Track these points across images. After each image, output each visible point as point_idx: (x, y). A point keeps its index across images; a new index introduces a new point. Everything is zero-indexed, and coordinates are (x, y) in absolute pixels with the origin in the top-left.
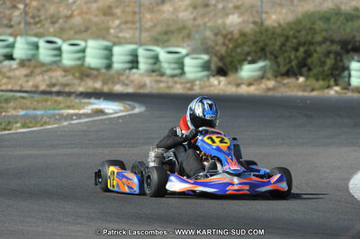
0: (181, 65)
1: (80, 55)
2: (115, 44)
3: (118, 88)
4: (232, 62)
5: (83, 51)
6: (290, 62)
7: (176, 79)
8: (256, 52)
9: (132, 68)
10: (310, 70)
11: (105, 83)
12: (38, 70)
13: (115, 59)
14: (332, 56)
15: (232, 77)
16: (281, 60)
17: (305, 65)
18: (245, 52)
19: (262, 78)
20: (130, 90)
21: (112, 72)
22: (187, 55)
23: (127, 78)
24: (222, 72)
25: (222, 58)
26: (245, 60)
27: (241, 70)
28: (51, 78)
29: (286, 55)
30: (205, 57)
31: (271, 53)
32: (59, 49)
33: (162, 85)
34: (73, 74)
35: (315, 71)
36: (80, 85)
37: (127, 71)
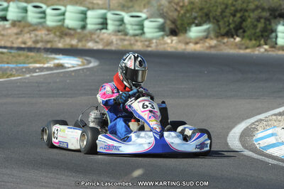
0: (141, 26)
1: (61, 17)
2: (89, 9)
3: (91, 45)
4: (182, 24)
5: (63, 14)
6: (229, 25)
7: (137, 38)
8: (201, 17)
9: (103, 29)
10: (244, 32)
11: (80, 40)
12: (26, 30)
13: (89, 21)
14: (262, 21)
15: (182, 37)
16: (221, 23)
17: (241, 28)
18: (193, 17)
19: (206, 37)
20: (100, 47)
21: (86, 32)
22: (147, 19)
23: (98, 36)
24: (174, 33)
25: (174, 22)
26: (193, 23)
27: (190, 31)
28: (36, 36)
29: (226, 19)
30: (161, 20)
31: (214, 18)
32: (44, 12)
33: (126, 43)
34: (55, 33)
35: (248, 33)
36: (59, 42)
37: (99, 31)
